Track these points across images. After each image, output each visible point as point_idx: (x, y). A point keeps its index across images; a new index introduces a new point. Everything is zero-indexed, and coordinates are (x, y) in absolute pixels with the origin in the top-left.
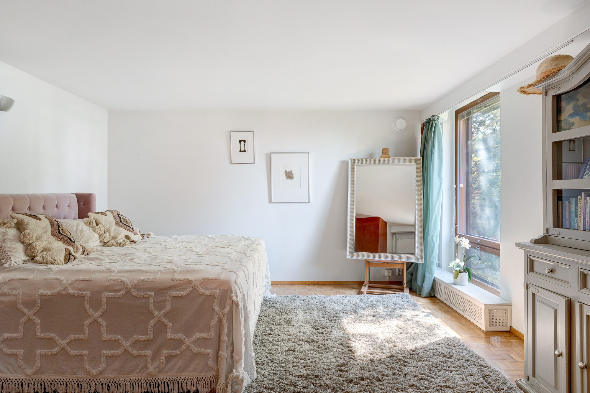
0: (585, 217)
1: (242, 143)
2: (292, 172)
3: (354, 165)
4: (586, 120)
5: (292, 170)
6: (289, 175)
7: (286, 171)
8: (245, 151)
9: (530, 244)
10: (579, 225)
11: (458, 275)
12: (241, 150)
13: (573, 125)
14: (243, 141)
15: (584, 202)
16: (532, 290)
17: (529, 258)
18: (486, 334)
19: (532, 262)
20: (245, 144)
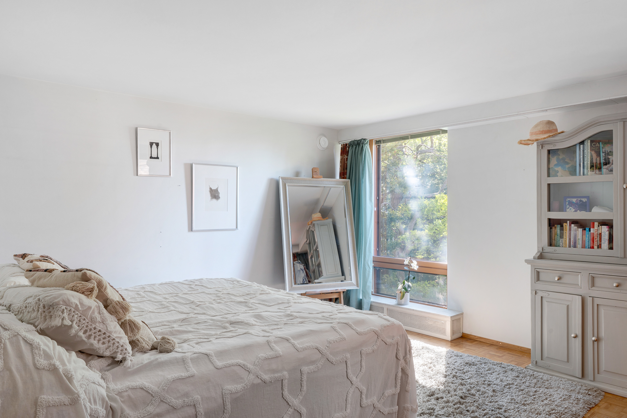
0: (570, 238)
1: (154, 146)
2: (217, 191)
3: (285, 184)
4: (565, 170)
5: (217, 188)
6: (215, 194)
7: (211, 189)
8: (157, 158)
9: (533, 259)
10: (566, 244)
11: (404, 295)
12: (153, 156)
13: (558, 173)
14: (155, 143)
15: (569, 228)
16: (540, 294)
17: (536, 270)
18: (451, 342)
19: (538, 273)
20: (157, 148)
